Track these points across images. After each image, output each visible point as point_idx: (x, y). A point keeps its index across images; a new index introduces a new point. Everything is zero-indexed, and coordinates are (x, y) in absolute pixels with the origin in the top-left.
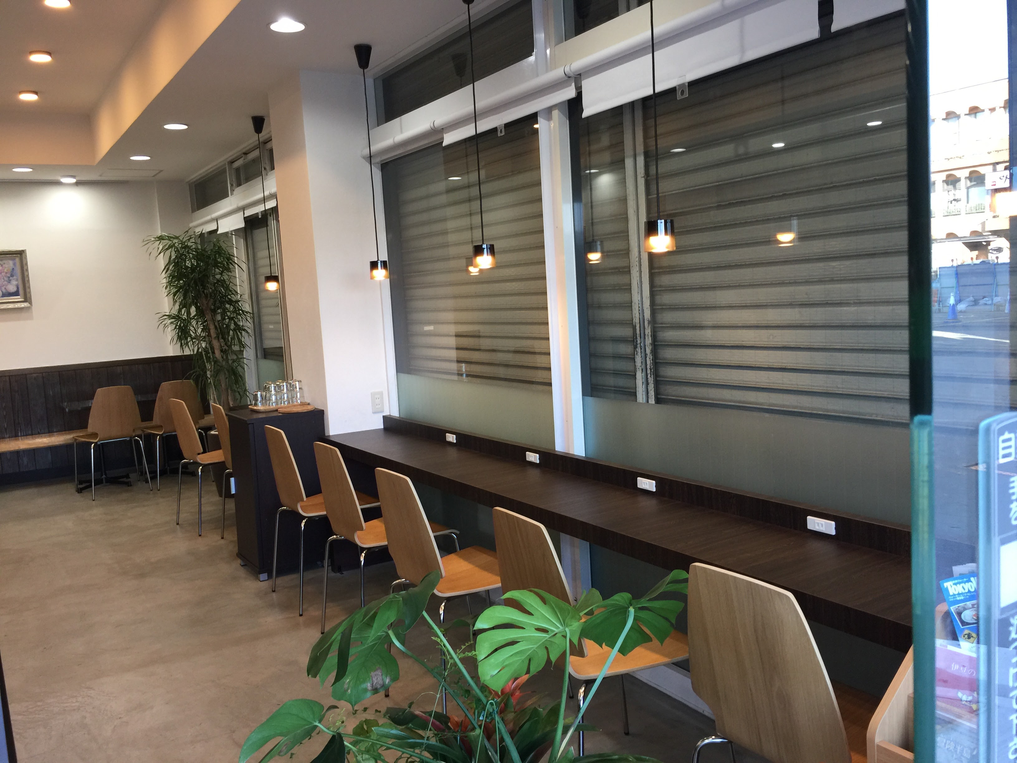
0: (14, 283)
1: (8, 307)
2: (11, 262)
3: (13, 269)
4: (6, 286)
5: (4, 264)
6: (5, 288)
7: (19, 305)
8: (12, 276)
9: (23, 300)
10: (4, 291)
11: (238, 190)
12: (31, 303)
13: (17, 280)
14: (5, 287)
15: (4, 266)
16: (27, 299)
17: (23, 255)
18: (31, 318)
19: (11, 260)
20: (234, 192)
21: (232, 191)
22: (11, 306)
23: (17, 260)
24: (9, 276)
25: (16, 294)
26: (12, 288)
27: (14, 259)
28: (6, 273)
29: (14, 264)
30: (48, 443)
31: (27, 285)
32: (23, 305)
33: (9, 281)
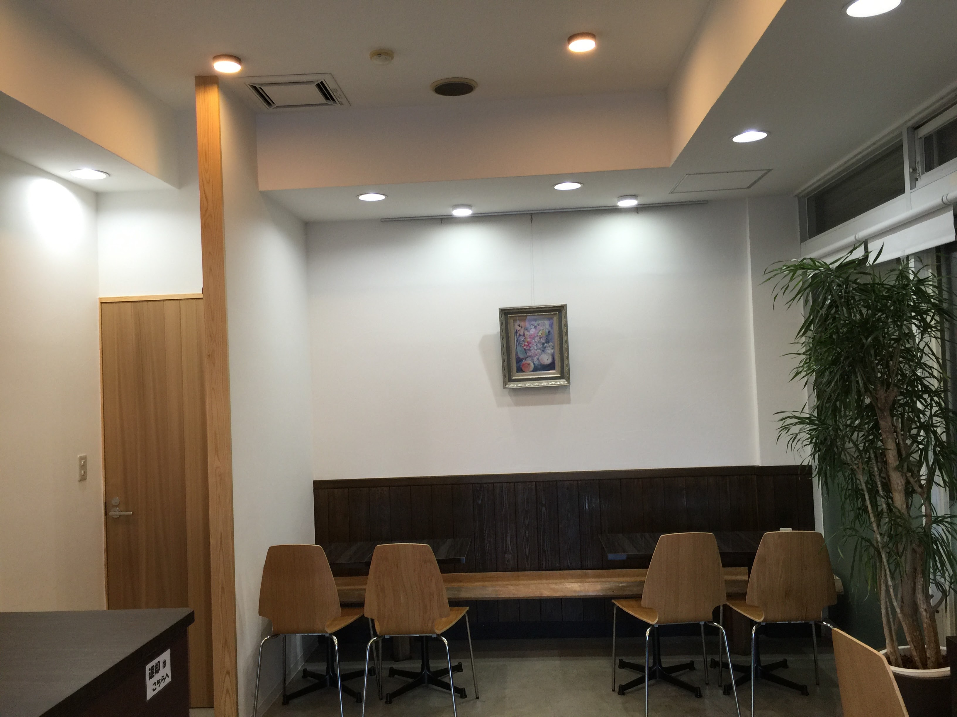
0: (550, 351)
1: (540, 385)
2: (547, 322)
3: (549, 332)
4: (540, 355)
5: (539, 325)
6: (538, 359)
7: (553, 383)
8: (547, 341)
9: (559, 375)
10: (537, 362)
11: (925, 179)
12: (568, 380)
13: (553, 348)
14: (537, 357)
15: (538, 327)
16: (564, 374)
17: (563, 313)
18: (568, 402)
19: (549, 319)
20: (919, 183)
21: (914, 180)
22: (544, 384)
23: (555, 320)
24: (544, 341)
25: (551, 366)
26: (546, 359)
27: (552, 318)
28: (540, 338)
29: (551, 325)
30: (579, 592)
31: (565, 354)
32: (558, 383)
33: (543, 350)
